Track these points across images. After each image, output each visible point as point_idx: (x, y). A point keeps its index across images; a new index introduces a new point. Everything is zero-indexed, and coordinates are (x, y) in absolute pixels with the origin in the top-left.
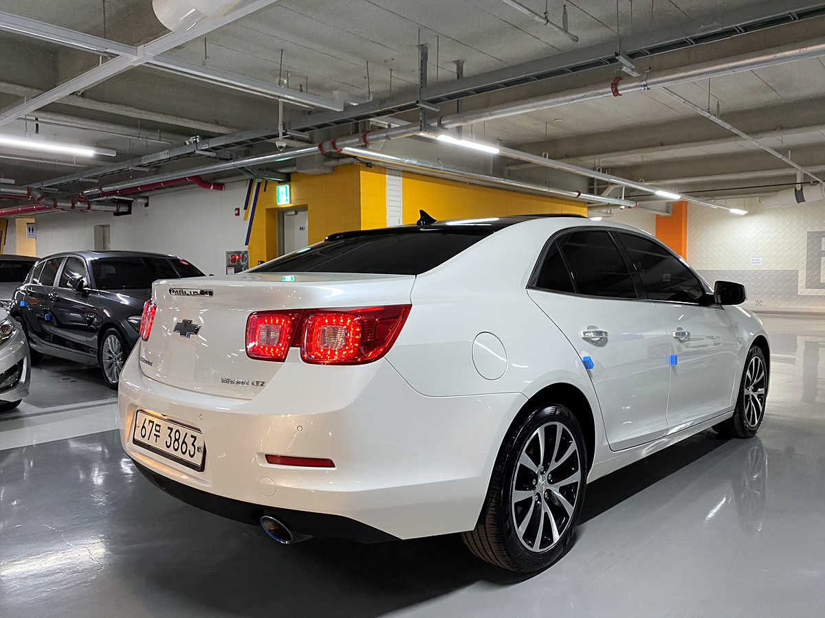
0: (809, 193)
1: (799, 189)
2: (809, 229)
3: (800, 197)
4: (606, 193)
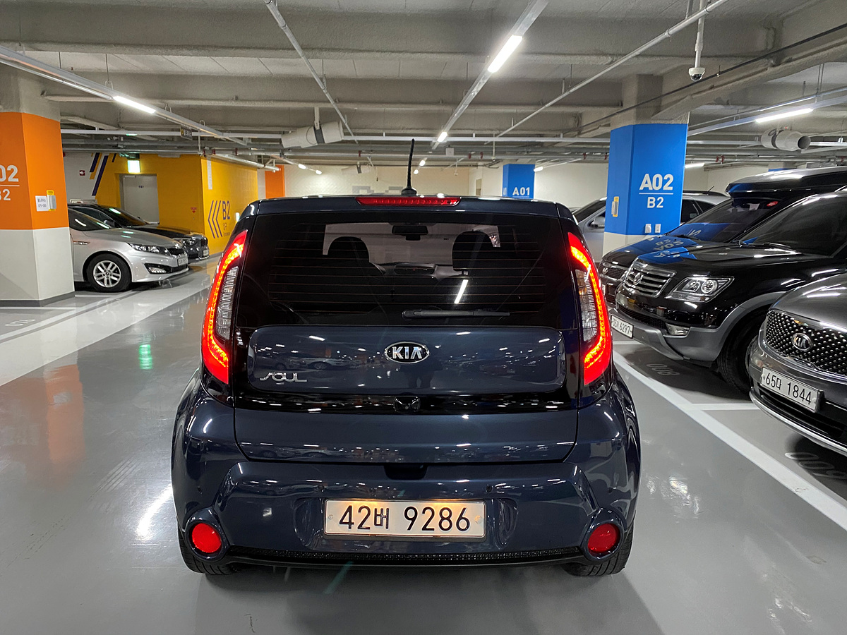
0: (363, 168)
2: (353, 185)
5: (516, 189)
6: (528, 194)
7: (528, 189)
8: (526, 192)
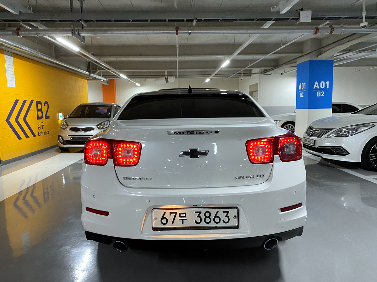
0: (169, 78)
1: (166, 77)
3: (167, 81)
4: (96, 73)
5: (316, 83)
6: (328, 88)
7: (328, 83)
8: (326, 85)
